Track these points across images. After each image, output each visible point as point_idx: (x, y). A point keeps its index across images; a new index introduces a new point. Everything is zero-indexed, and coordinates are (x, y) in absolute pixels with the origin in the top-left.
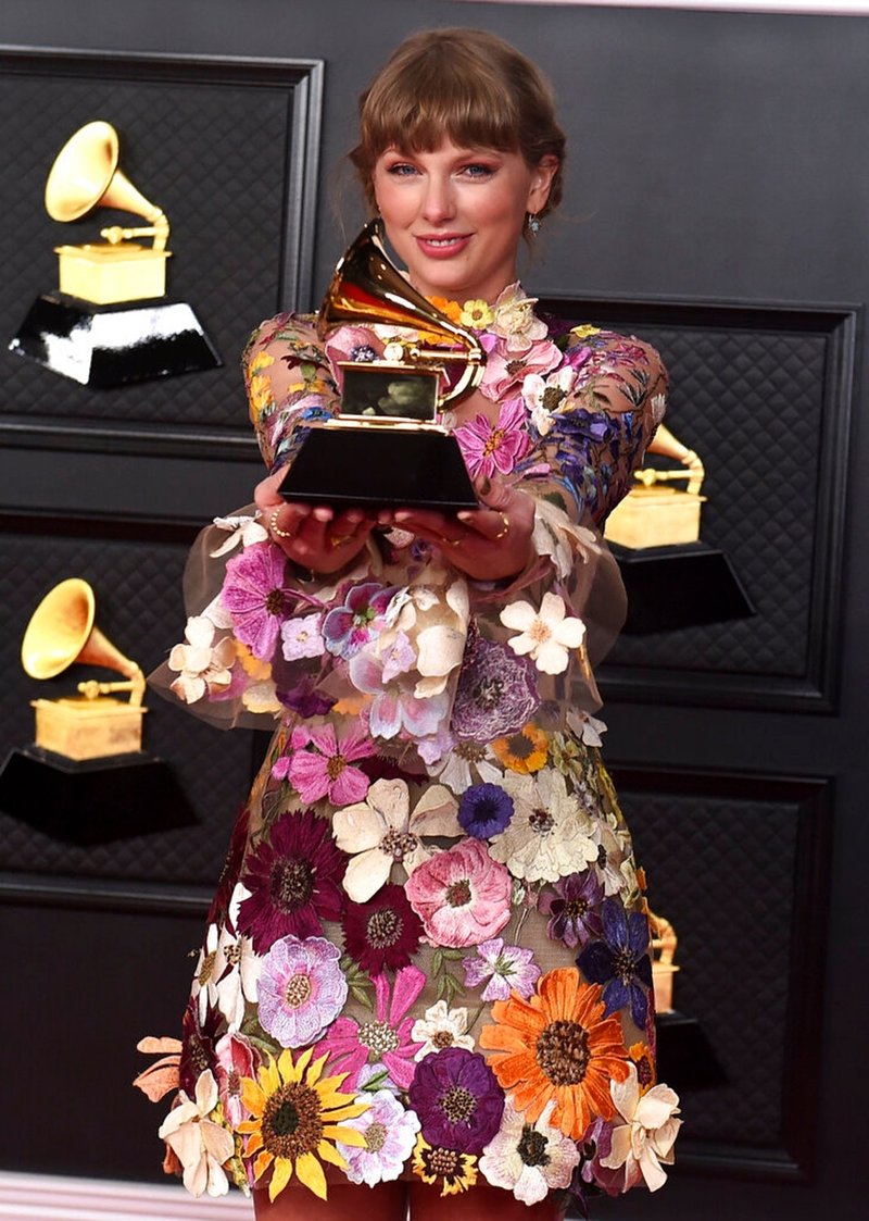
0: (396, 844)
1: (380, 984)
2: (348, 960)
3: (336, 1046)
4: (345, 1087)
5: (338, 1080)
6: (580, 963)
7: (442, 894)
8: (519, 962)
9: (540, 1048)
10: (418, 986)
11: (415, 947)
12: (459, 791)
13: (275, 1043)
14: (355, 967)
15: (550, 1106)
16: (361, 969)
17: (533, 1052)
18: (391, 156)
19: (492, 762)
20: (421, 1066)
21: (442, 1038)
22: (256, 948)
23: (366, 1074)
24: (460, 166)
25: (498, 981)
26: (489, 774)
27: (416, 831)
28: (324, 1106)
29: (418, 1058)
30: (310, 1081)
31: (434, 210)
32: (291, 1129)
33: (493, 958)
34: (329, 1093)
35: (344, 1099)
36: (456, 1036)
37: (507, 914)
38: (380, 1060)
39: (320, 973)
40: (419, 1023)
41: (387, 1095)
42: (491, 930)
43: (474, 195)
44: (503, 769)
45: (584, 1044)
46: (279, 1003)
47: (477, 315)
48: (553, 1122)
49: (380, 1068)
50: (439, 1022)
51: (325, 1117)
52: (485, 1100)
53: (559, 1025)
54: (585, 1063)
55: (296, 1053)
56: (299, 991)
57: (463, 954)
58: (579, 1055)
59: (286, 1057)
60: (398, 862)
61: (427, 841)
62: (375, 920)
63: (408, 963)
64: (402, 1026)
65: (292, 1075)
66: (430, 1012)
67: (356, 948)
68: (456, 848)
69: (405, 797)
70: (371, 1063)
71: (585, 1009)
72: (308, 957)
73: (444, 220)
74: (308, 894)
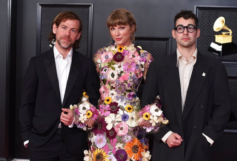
0: (113, 122)
1: (111, 140)
2: (107, 137)
3: (105, 148)
4: (106, 154)
5: (106, 153)
6: (137, 137)
7: (119, 129)
8: (130, 138)
9: (132, 149)
10: (116, 141)
11: (116, 136)
12: (122, 115)
13: (97, 147)
14: (108, 138)
15: (133, 156)
16: (109, 138)
17: (131, 149)
18: (111, 28)
19: (126, 111)
20: (117, 151)
21: (119, 148)
22: (95, 135)
23: (109, 152)
24: (120, 28)
25: (127, 140)
26: (125, 112)
27: (116, 120)
28: (104, 156)
29: (116, 150)
30: (102, 153)
31: (117, 34)
32: (99, 159)
33: (126, 137)
34: (104, 154)
35: (106, 155)
36: (121, 147)
37: (128, 131)
38: (111, 150)
39: (103, 139)
40: (116, 146)
41: (112, 155)
42: (126, 134)
43: (122, 32)
44: (128, 112)
45: (138, 148)
46: (98, 142)
47: (126, 48)
48: (134, 158)
49: (111, 151)
50: (119, 146)
51: (104, 157)
52: (125, 156)
53: (135, 146)
54: (138, 150)
55: (100, 149)
56: (100, 141)
57: (122, 136)
58: (137, 149)
59: (99, 149)
60: (113, 125)
61: (117, 121)
62: (111, 132)
63: (115, 138)
64: (114, 146)
65: (99, 152)
66: (118, 144)
67: (108, 136)
68: (121, 123)
69: (114, 116)
70: (110, 150)
71: (138, 143)
72: (101, 136)
73: (118, 36)
74: (102, 128)
